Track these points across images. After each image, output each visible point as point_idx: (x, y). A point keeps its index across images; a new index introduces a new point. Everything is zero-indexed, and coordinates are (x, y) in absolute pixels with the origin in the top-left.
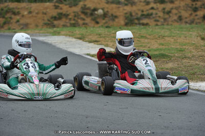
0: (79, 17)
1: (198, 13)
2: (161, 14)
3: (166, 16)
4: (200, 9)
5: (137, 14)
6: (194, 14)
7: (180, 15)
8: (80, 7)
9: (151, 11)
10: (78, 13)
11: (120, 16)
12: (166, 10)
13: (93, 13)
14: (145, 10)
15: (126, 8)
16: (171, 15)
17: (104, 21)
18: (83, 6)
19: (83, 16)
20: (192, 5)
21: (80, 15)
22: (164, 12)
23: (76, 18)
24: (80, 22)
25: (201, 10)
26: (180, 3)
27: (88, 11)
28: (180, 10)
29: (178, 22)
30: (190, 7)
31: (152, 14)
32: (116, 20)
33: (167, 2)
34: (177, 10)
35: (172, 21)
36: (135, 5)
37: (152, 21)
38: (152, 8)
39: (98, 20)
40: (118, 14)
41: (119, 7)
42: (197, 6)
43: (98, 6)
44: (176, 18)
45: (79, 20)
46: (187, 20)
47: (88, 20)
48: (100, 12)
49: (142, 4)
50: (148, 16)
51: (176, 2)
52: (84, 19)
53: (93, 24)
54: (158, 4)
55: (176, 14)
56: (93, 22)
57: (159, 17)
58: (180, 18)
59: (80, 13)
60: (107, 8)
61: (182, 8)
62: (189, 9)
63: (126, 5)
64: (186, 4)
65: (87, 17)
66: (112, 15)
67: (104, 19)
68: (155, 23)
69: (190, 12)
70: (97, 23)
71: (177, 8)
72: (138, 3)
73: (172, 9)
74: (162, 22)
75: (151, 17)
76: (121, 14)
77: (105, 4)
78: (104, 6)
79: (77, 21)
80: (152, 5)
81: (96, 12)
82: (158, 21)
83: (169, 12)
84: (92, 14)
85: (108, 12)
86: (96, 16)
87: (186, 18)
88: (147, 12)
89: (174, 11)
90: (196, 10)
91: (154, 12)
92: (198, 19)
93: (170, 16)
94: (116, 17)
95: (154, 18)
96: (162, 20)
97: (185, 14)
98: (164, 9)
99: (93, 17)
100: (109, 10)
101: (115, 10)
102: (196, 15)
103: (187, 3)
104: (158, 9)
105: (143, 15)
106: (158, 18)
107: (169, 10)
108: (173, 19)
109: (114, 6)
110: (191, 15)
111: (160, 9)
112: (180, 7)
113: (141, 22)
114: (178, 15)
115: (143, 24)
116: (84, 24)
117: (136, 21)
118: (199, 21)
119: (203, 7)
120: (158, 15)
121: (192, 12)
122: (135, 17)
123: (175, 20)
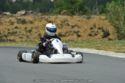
2: (24, 32)
3: (28, 34)
5: (4, 32)
7: (39, 33)
9: (16, 30)
12: (28, 29)
14: (10, 29)
16: (32, 33)
22: (26, 31)
26: (38, 23)
28: (39, 30)
31: (16, 32)
33: (28, 23)
34: (36, 29)
35: (34, 38)
36: (2, 25)
37: (17, 37)
38: (16, 28)
44: (36, 35)
49: (7, 24)
50: (14, 33)
51: (35, 23)
54: (21, 24)
55: (36, 32)
57: (23, 34)
61: (41, 28)
64: (43, 25)
68: (20, 40)
72: (4, 23)
73: (32, 28)
74: (25, 39)
75: (16, 34)
80: (16, 25)
82: (22, 38)
83: (30, 31)
89: (34, 30)
91: (18, 30)
93: (31, 34)
95: (18, 35)
96: (25, 37)
98: (26, 28)
103: (44, 24)
105: (9, 33)
106: (21, 36)
107: (30, 29)
108: (34, 37)
111: (22, 29)
112: (38, 27)
113: (9, 38)
114: (38, 34)
115: (11, 41)
117: (4, 38)
120: (21, 33)
122: (4, 35)
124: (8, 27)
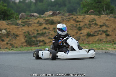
124: (37, 28)
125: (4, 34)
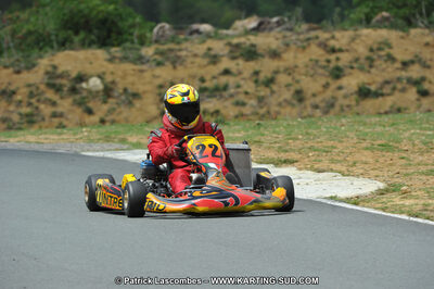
0: (43, 98)
1: (344, 81)
2: (249, 86)
3: (264, 91)
4: (348, 71)
6: (334, 85)
7: (297, 87)
8: (42, 72)
9: (224, 80)
10: (38, 88)
11: (144, 92)
12: (262, 77)
13: (78, 86)
14: (208, 78)
15: (158, 71)
16: (275, 88)
17: (105, 107)
18: (50, 69)
19: (50, 94)
20: (328, 61)
21: (43, 93)
22: (256, 82)
23: (33, 101)
24: (46, 110)
25: (350, 74)
26: (295, 57)
27: (64, 82)
28: (298, 77)
29: (293, 105)
30: (324, 67)
31: (226, 88)
32: (137, 104)
33: (263, 56)
34: (289, 74)
35: (280, 104)
36: (181, 64)
37: (228, 103)
38: (227, 72)
39: (91, 105)
40: (140, 88)
41: (142, 71)
42: (340, 64)
43: (88, 69)
44: (288, 95)
45: (42, 106)
46: (318, 100)
47: (65, 105)
48: (95, 83)
49: (198, 60)
50: (218, 91)
51: (285, 56)
52: (54, 104)
53: (77, 114)
54: (241, 62)
55: (288, 86)
56: (79, 111)
57: (246, 93)
58: (300, 96)
59: (42, 87)
60: (112, 73)
61: (303, 71)
62: (321, 71)
63: (159, 64)
64: (311, 60)
65: (62, 98)
66: (125, 90)
67: (105, 102)
68: (237, 110)
69: (323, 81)
70: (90, 112)
71: (289, 71)
72: (190, 60)
73: (276, 72)
74: (252, 106)
75: (225, 94)
76: (148, 87)
77: (105, 63)
78: (103, 70)
79: (37, 108)
80: (225, 63)
81: (84, 85)
82: (244, 104)
83: (270, 82)
84: (74, 90)
85: (113, 82)
86: (85, 94)
87: (314, 95)
88: (215, 81)
89: (283, 79)
90: (337, 73)
91: (231, 80)
92: (345, 97)
93: (273, 92)
94: (136, 95)
95: (232, 96)
96: (253, 102)
97: (311, 85)
98: (256, 73)
99: (77, 97)
100: (118, 80)
101: (130, 79)
102: (340, 88)
103: (314, 57)
104: (240, 73)
105: (203, 90)
106: (242, 98)
107: (269, 75)
108: (281, 99)
109: (128, 67)
110: (326, 86)
111: (246, 74)
112: (296, 67)
114: (293, 89)
116: (54, 115)
118: (346, 102)
119: (355, 65)
120: (242, 90)
121: (330, 80)
123: (285, 100)
124: (202, 72)
125: (94, 89)
